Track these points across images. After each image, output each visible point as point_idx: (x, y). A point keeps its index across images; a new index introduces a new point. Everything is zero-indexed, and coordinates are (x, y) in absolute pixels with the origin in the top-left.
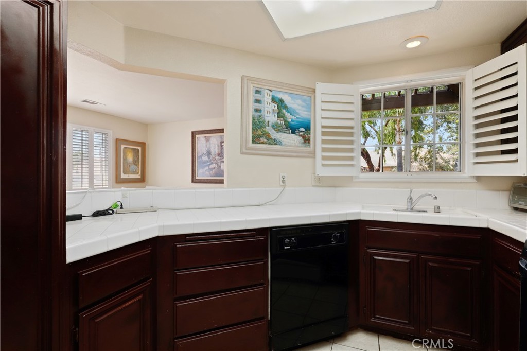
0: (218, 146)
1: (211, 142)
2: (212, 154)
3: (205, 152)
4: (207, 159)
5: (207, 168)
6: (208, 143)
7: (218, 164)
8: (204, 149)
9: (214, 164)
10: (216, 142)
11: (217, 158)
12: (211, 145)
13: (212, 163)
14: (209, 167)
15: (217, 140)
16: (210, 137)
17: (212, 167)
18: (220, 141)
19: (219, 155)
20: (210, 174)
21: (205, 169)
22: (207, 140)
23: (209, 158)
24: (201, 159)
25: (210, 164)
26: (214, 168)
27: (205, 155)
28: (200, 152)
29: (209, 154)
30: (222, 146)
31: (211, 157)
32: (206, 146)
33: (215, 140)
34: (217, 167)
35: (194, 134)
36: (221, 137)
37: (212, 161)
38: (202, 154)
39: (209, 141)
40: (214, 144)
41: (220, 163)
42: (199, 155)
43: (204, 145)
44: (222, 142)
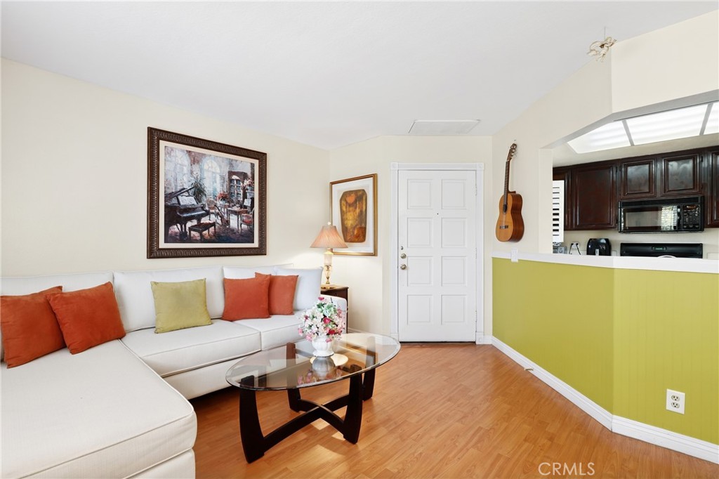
0: (222, 178)
1: (206, 167)
2: (207, 192)
3: (187, 186)
4: (195, 203)
5: (195, 222)
6: (196, 168)
7: (222, 217)
8: (185, 179)
9: (213, 216)
10: (218, 171)
11: (220, 203)
12: (206, 175)
13: (208, 213)
14: (199, 220)
15: (220, 167)
16: (204, 155)
17: (208, 221)
18: (226, 170)
19: (224, 198)
20: (201, 235)
21: (189, 224)
22: (195, 160)
23: (198, 200)
24: (174, 201)
25: (203, 216)
26: (214, 224)
27: (186, 194)
28: (173, 185)
29: (198, 191)
30: (231, 180)
31: (204, 200)
32: (192, 172)
33: (215, 164)
34: (219, 222)
35: (155, 136)
36: (231, 163)
37: (207, 208)
38: (179, 188)
39: (198, 162)
40: (214, 172)
41: (228, 215)
42: (169, 191)
43: (185, 169)
44: (231, 173)
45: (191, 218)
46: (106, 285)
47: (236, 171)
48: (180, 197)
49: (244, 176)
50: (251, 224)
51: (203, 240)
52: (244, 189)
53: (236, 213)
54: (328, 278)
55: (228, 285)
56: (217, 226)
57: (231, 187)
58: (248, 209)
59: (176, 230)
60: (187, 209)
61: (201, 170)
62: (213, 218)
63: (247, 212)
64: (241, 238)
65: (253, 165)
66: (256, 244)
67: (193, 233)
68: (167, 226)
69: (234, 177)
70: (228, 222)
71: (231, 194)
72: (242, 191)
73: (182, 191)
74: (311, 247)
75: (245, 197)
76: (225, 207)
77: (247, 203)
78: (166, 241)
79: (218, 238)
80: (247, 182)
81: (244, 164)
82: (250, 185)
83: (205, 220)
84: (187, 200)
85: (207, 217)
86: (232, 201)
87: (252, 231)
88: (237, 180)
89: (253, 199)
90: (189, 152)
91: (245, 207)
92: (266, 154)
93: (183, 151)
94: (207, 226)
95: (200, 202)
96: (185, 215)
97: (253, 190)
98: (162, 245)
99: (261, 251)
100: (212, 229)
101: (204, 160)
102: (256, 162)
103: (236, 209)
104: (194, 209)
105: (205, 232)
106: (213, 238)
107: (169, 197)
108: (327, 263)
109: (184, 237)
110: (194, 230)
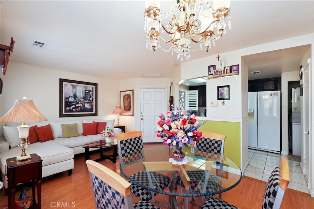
0: (83, 92)
1: (77, 89)
2: (78, 97)
3: (71, 95)
4: (74, 100)
5: (74, 106)
6: (74, 90)
7: (83, 104)
8: (71, 93)
9: (80, 104)
10: (81, 90)
11: (82, 100)
12: (77, 91)
13: (78, 103)
14: (75, 105)
15: (82, 89)
16: (77, 85)
17: (78, 106)
18: (84, 89)
19: (83, 98)
20: (76, 110)
21: (72, 107)
22: (74, 87)
23: (75, 99)
24: (68, 100)
25: (77, 104)
26: (80, 107)
27: (71, 98)
28: (67, 95)
29: (75, 97)
30: (86, 93)
31: (77, 99)
32: (73, 91)
33: (80, 88)
34: (82, 106)
35: (62, 81)
36: (85, 87)
37: (78, 102)
38: (69, 96)
39: (75, 88)
40: (80, 91)
41: (85, 103)
42: (66, 97)
43: (71, 90)
44: (86, 90)
45: (73, 105)
46: (48, 125)
47: (87, 90)
48: (69, 99)
49: (90, 91)
50: (92, 106)
51: (77, 111)
52: (90, 95)
53: (87, 103)
54: (118, 123)
55: (84, 125)
56: (81, 107)
57: (85, 95)
58: (91, 101)
59: (68, 109)
60: (72, 102)
61: (76, 90)
62: (80, 105)
63: (91, 102)
64: (89, 111)
65: (93, 88)
66: (94, 112)
67: (73, 109)
68: (65, 107)
69: (87, 92)
70: (85, 106)
71: (86, 97)
72: (89, 96)
73: (70, 97)
74: (113, 113)
75: (90, 98)
76: (84, 101)
77: (91, 99)
78: (65, 112)
79: (81, 111)
80: (91, 93)
81: (90, 87)
82: (92, 94)
83: (77, 105)
84: (71, 100)
85: (78, 105)
86: (86, 99)
87: (93, 108)
88: (88, 93)
89: (93, 98)
90: (72, 85)
91: (90, 101)
92: (97, 84)
93: (70, 85)
94: (78, 107)
95: (76, 100)
96: (71, 104)
97: (93, 95)
98: (64, 113)
99: (96, 114)
100: (79, 108)
101: (77, 87)
102: (94, 87)
103: (87, 101)
104: (74, 102)
105: (77, 109)
106: (80, 111)
107: (66, 99)
108: (118, 118)
109: (70, 111)
110: (74, 109)
